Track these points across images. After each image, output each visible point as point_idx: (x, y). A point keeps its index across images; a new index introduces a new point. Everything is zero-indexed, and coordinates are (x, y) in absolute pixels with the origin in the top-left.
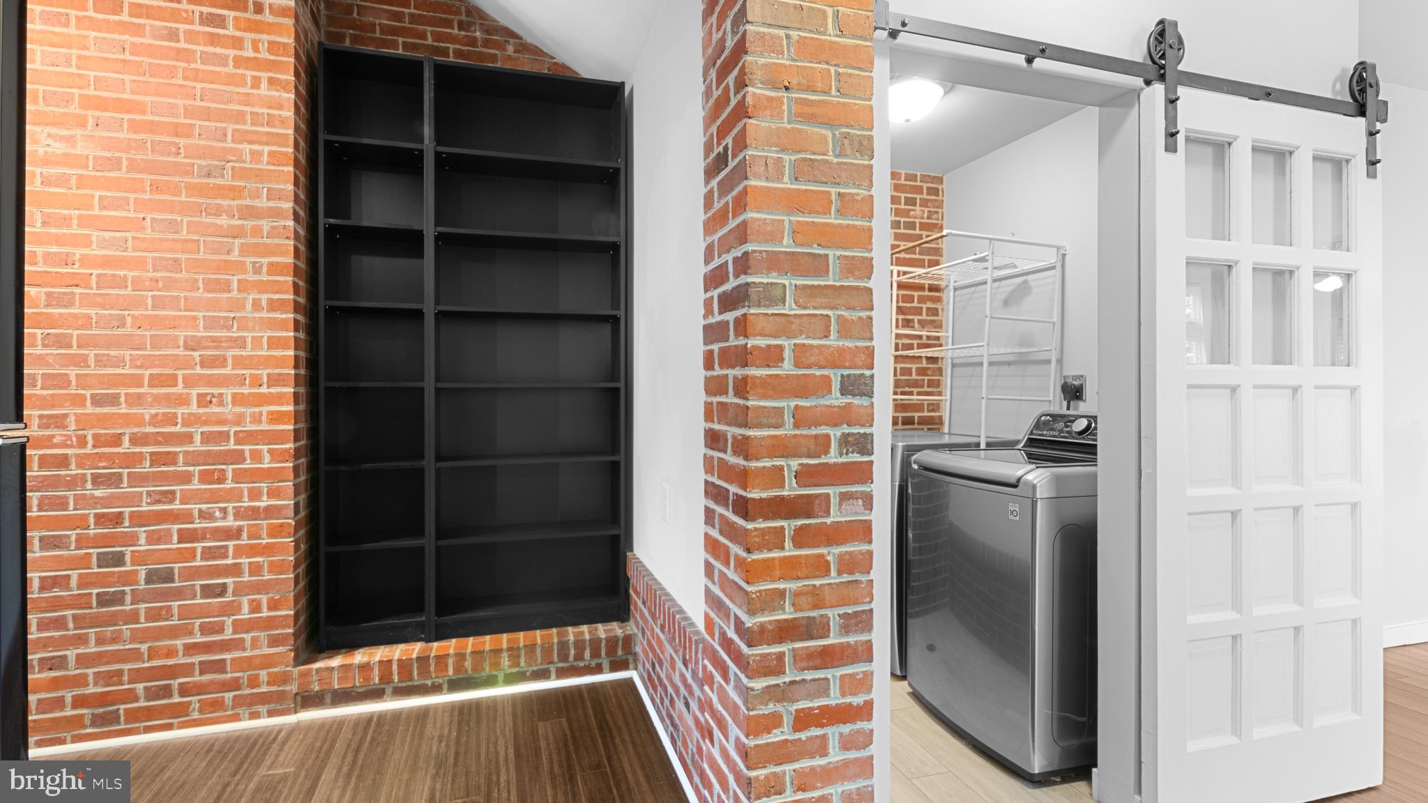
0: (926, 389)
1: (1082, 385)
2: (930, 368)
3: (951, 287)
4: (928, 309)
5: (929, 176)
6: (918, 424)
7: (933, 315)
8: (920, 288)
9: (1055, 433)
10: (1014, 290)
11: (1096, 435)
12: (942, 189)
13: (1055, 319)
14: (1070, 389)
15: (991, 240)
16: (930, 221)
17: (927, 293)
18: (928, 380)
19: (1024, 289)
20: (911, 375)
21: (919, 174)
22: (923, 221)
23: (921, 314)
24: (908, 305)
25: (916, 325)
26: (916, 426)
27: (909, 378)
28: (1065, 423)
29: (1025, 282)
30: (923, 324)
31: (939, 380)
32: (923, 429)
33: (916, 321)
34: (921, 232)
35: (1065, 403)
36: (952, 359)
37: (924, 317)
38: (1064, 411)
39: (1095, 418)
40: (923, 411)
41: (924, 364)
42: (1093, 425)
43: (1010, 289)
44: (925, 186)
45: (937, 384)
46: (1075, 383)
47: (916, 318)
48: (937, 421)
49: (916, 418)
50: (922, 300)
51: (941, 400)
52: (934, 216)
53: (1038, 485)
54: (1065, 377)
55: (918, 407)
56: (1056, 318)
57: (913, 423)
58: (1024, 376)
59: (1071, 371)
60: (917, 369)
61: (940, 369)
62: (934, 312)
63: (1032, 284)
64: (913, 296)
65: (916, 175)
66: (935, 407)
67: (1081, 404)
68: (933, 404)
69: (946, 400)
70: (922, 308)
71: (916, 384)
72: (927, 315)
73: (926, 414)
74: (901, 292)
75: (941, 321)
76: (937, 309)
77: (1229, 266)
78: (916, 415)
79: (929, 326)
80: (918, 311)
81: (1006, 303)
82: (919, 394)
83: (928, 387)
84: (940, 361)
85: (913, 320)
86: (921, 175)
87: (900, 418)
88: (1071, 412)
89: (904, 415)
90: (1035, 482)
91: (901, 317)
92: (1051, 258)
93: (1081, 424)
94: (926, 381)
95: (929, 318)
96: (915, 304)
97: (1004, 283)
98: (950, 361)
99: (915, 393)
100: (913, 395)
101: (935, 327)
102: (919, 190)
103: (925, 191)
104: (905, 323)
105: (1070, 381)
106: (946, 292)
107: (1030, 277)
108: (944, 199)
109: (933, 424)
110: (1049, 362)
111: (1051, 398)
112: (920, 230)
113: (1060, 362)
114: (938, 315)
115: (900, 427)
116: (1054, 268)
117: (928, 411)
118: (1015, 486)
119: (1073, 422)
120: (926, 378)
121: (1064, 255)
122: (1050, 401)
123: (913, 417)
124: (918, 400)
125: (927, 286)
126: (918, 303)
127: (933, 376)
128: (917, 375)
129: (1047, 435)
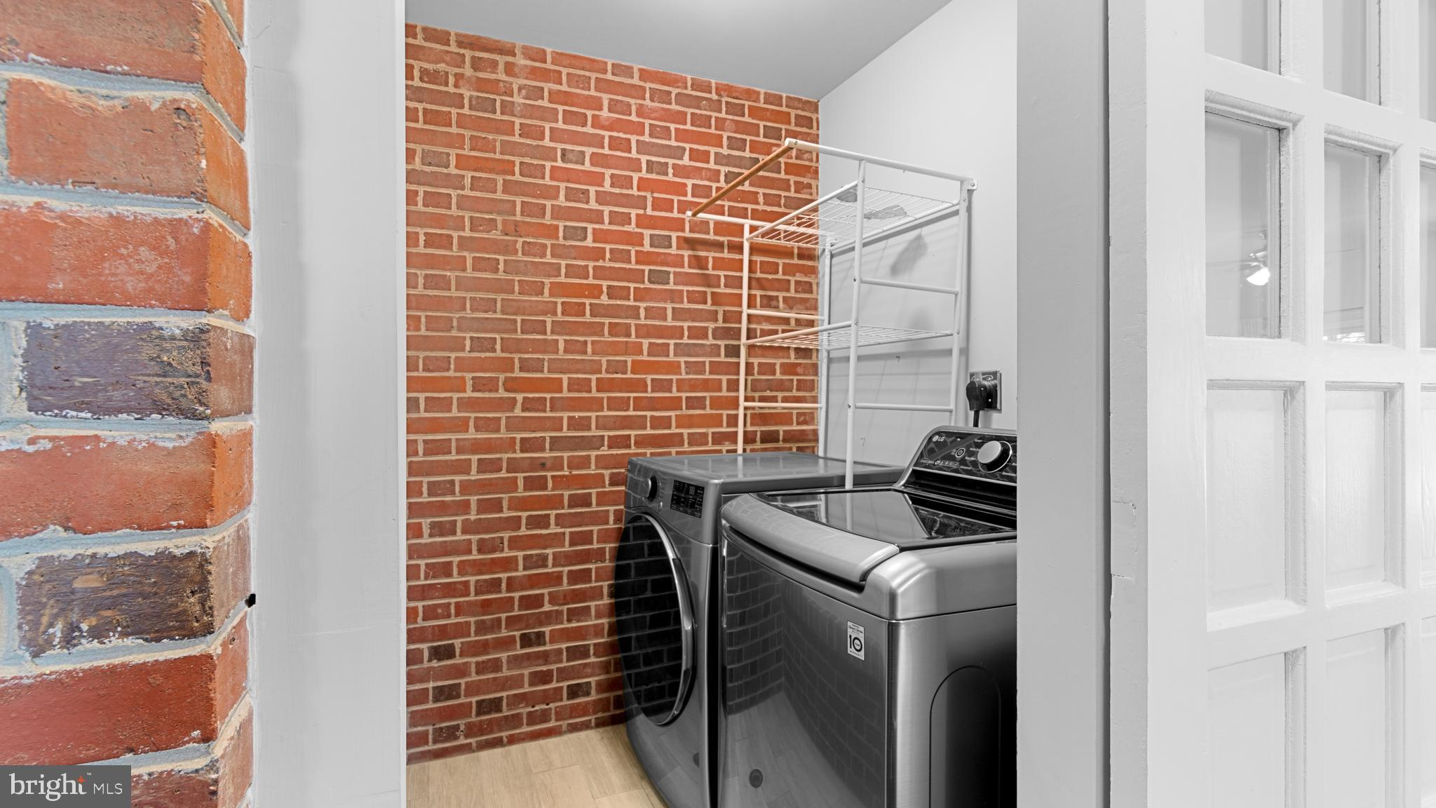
0: (795, 393)
1: (995, 386)
2: (800, 364)
3: (827, 253)
4: (797, 283)
5: (799, 100)
6: (785, 441)
7: (804, 291)
8: (787, 253)
9: (951, 464)
10: (906, 250)
11: (1014, 470)
12: (817, 119)
13: (957, 289)
14: (978, 393)
15: (861, 160)
16: (799, 162)
17: (796, 261)
18: (798, 381)
19: (917, 249)
20: (774, 373)
21: (784, 95)
22: (790, 161)
23: (788, 290)
24: (770, 277)
25: (781, 304)
26: (781, 444)
27: (771, 377)
28: (968, 447)
29: (919, 237)
30: (790, 303)
31: (813, 380)
32: (790, 449)
33: (781, 299)
34: (787, 177)
35: (972, 413)
36: (829, 352)
37: (792, 294)
38: (970, 428)
39: (1013, 440)
40: (791, 424)
41: (793, 359)
42: (1011, 452)
43: (900, 248)
44: (793, 113)
45: (812, 386)
46: (986, 383)
47: (781, 295)
48: (811, 437)
49: (781, 433)
50: (789, 270)
51: (817, 409)
52: (806, 156)
53: (900, 591)
54: (972, 375)
55: (784, 418)
56: (959, 286)
57: (778, 441)
58: (917, 374)
59: (981, 365)
60: (782, 365)
61: (815, 367)
62: (808, 287)
63: (927, 240)
64: (777, 264)
65: (781, 97)
66: (808, 417)
67: (995, 415)
68: (804, 414)
69: (821, 408)
70: (789, 281)
71: (781, 386)
72: (796, 291)
73: (795, 427)
74: (758, 259)
75: (817, 300)
76: (810, 284)
77: (1280, 130)
78: (782, 429)
79: (799, 306)
80: (785, 286)
81: (895, 270)
82: (785, 400)
83: (798, 390)
84: (814, 354)
85: (777, 297)
86: (788, 97)
87: (759, 434)
88: (980, 430)
89: (764, 428)
90: (894, 584)
91: (758, 293)
92: (952, 196)
93: (992, 451)
94: (795, 383)
95: (798, 296)
96: (780, 276)
97: (892, 241)
98: (825, 354)
99: (779, 399)
100: (777, 402)
101: (807, 309)
102: (785, 118)
103: (793, 120)
104: (765, 302)
105: (979, 380)
106: (821, 260)
107: (925, 230)
108: (820, 132)
109: (803, 441)
110: (949, 352)
111: (952, 407)
112: (786, 173)
113: (965, 352)
114: (811, 292)
115: (758, 445)
116: (956, 213)
117: (798, 423)
118: (858, 588)
119: (979, 446)
120: (795, 378)
121: (970, 192)
122: (951, 411)
123: (778, 432)
124: (784, 408)
125: (796, 251)
126: (784, 274)
127: (804, 375)
128: (782, 373)
129: (940, 467)
